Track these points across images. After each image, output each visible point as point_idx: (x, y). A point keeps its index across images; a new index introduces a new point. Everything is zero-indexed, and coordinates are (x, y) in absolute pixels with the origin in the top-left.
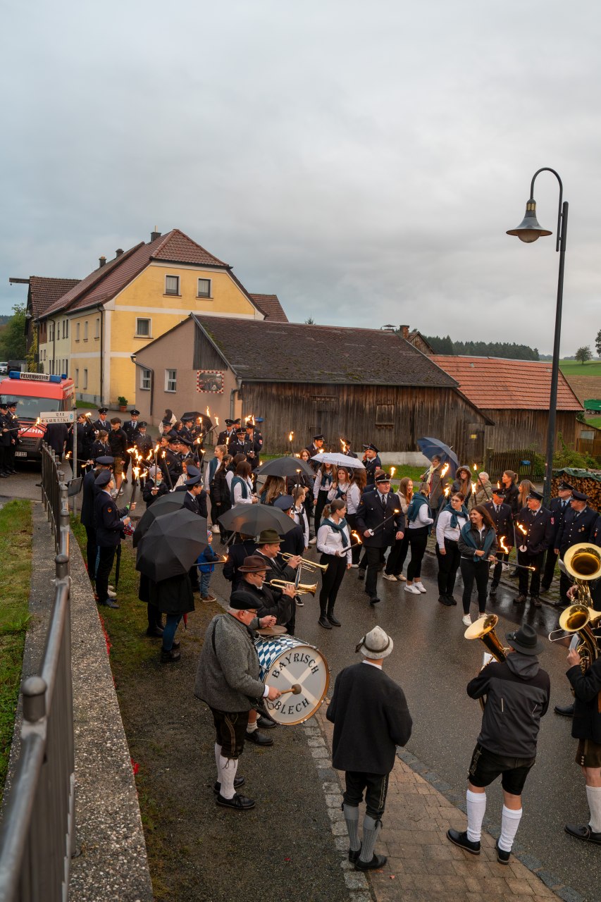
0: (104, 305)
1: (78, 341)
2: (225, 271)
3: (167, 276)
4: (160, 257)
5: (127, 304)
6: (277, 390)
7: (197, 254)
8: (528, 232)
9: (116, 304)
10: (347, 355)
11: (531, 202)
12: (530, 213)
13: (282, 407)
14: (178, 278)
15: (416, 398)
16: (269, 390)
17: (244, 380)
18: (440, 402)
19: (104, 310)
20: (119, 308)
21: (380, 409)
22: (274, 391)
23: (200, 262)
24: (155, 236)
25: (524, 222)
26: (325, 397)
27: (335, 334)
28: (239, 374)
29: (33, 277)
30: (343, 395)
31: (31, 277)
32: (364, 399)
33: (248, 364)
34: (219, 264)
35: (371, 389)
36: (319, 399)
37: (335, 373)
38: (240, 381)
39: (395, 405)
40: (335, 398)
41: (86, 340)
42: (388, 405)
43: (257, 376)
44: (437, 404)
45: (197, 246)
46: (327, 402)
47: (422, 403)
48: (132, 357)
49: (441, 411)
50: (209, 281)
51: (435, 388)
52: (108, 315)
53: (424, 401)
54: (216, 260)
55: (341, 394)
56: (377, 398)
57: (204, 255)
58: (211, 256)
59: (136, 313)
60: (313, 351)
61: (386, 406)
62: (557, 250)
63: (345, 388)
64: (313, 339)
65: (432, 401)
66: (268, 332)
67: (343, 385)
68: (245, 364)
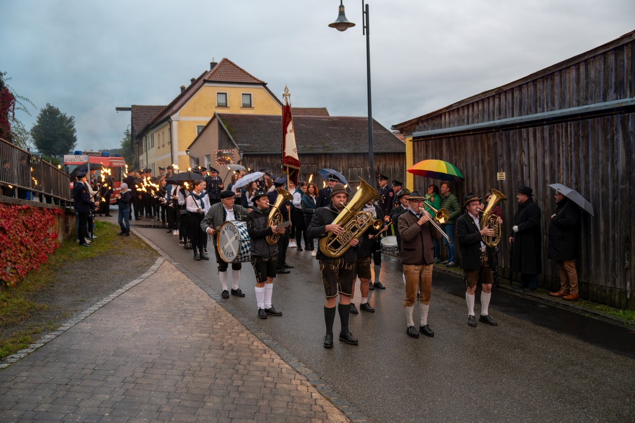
0: (171, 117)
1: (159, 148)
2: (262, 87)
3: (218, 93)
4: (212, 79)
5: (188, 115)
6: (271, 160)
7: (241, 76)
8: (342, 25)
9: (180, 115)
10: (328, 135)
11: (342, 6)
12: (342, 13)
13: (275, 172)
14: (226, 94)
15: (380, 161)
16: (264, 160)
17: (245, 153)
18: (400, 164)
19: (172, 121)
20: (183, 119)
21: (352, 171)
22: (269, 161)
23: (242, 81)
24: (213, 65)
25: (338, 19)
26: (308, 164)
27: (323, 121)
28: (241, 149)
29: (134, 106)
30: (322, 162)
31: (132, 106)
32: (338, 164)
33: (250, 143)
34: (256, 82)
35: (343, 156)
36: (303, 165)
37: (315, 146)
38: (242, 154)
39: (363, 167)
40: (315, 164)
41: (163, 146)
42: (358, 168)
43: (255, 150)
44: (397, 165)
45: (241, 69)
46: (309, 167)
47: (385, 166)
48: (187, 151)
49: (401, 170)
50: (250, 95)
51: (395, 154)
52: (175, 124)
53: (386, 164)
54: (254, 78)
55: (320, 161)
56: (348, 163)
57: (246, 76)
58: (251, 76)
59: (195, 122)
60: (302, 133)
61: (356, 169)
62: (364, 34)
63: (323, 157)
64: (304, 125)
65: (393, 163)
66: (271, 122)
67: (321, 154)
68: (247, 143)
